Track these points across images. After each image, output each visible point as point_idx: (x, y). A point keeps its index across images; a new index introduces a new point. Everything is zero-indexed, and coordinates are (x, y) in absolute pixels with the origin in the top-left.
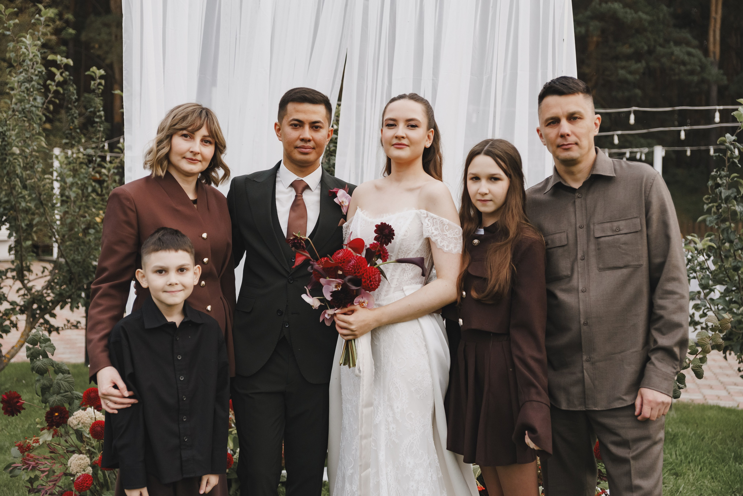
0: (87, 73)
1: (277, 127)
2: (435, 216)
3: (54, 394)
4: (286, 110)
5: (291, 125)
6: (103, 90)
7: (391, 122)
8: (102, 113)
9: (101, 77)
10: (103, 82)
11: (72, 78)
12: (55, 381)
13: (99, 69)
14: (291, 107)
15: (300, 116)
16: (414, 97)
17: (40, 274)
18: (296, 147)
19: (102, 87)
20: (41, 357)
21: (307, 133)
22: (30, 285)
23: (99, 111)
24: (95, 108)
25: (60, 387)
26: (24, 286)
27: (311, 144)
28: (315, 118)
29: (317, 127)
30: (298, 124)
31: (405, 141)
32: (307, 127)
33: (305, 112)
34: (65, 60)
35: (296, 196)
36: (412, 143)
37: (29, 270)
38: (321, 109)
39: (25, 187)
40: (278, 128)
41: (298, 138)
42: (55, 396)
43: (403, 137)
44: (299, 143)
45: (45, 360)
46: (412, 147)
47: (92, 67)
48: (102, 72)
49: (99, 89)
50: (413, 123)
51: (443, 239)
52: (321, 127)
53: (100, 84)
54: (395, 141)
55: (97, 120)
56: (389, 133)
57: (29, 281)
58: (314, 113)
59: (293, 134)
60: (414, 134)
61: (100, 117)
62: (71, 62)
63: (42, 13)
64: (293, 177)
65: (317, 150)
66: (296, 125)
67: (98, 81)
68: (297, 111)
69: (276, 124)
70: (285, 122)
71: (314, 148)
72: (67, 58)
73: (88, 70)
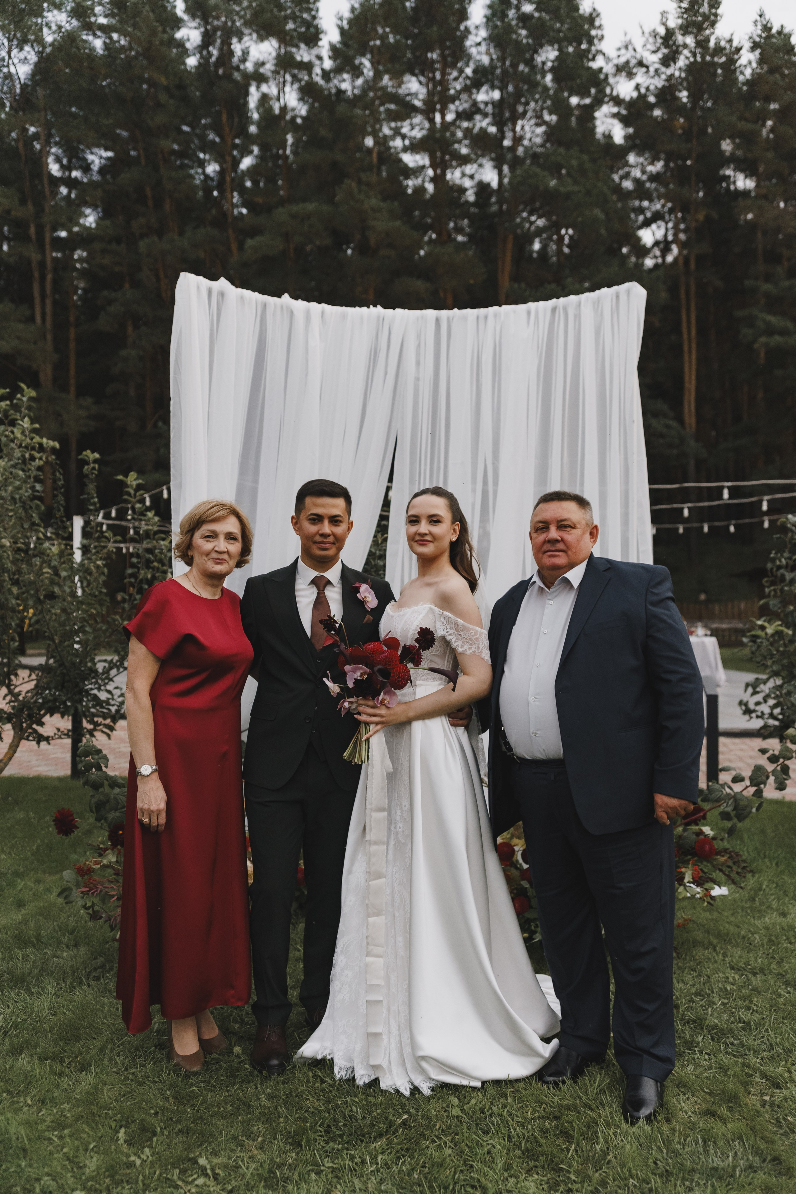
0: (80, 457)
1: (294, 521)
2: (450, 615)
3: (111, 810)
4: (304, 504)
5: (310, 519)
6: (96, 475)
7: (414, 519)
8: (96, 500)
9: (95, 461)
10: (97, 466)
11: (58, 462)
12: (112, 796)
13: (93, 452)
14: (309, 500)
15: (319, 511)
16: (437, 492)
17: (27, 679)
18: (315, 542)
19: (96, 472)
20: (94, 770)
21: (327, 528)
22: (17, 690)
23: (93, 498)
24: (88, 494)
25: (118, 803)
26: (11, 692)
27: (331, 539)
28: (335, 512)
29: (337, 521)
30: (317, 519)
31: (428, 538)
32: (326, 522)
33: (323, 506)
34: (51, 443)
35: (318, 594)
36: (435, 538)
37: (16, 675)
38: (340, 502)
39: (16, 583)
40: (296, 522)
41: (317, 533)
42: (113, 813)
43: (426, 534)
44: (318, 538)
45: (99, 773)
46: (436, 543)
47: (86, 450)
48: (97, 455)
49: (92, 474)
50: (435, 519)
51: (457, 639)
52: (341, 521)
53: (94, 468)
54: (418, 538)
55: (91, 507)
56: (413, 529)
57: (16, 686)
58: (334, 506)
59: (312, 529)
60: (436, 530)
61: (94, 504)
62: (57, 445)
63: (25, 393)
64: (313, 574)
65: (337, 545)
66: (314, 520)
67: (92, 465)
68: (316, 505)
69: (293, 517)
70: (303, 516)
71: (334, 543)
72: (54, 440)
73: (81, 453)
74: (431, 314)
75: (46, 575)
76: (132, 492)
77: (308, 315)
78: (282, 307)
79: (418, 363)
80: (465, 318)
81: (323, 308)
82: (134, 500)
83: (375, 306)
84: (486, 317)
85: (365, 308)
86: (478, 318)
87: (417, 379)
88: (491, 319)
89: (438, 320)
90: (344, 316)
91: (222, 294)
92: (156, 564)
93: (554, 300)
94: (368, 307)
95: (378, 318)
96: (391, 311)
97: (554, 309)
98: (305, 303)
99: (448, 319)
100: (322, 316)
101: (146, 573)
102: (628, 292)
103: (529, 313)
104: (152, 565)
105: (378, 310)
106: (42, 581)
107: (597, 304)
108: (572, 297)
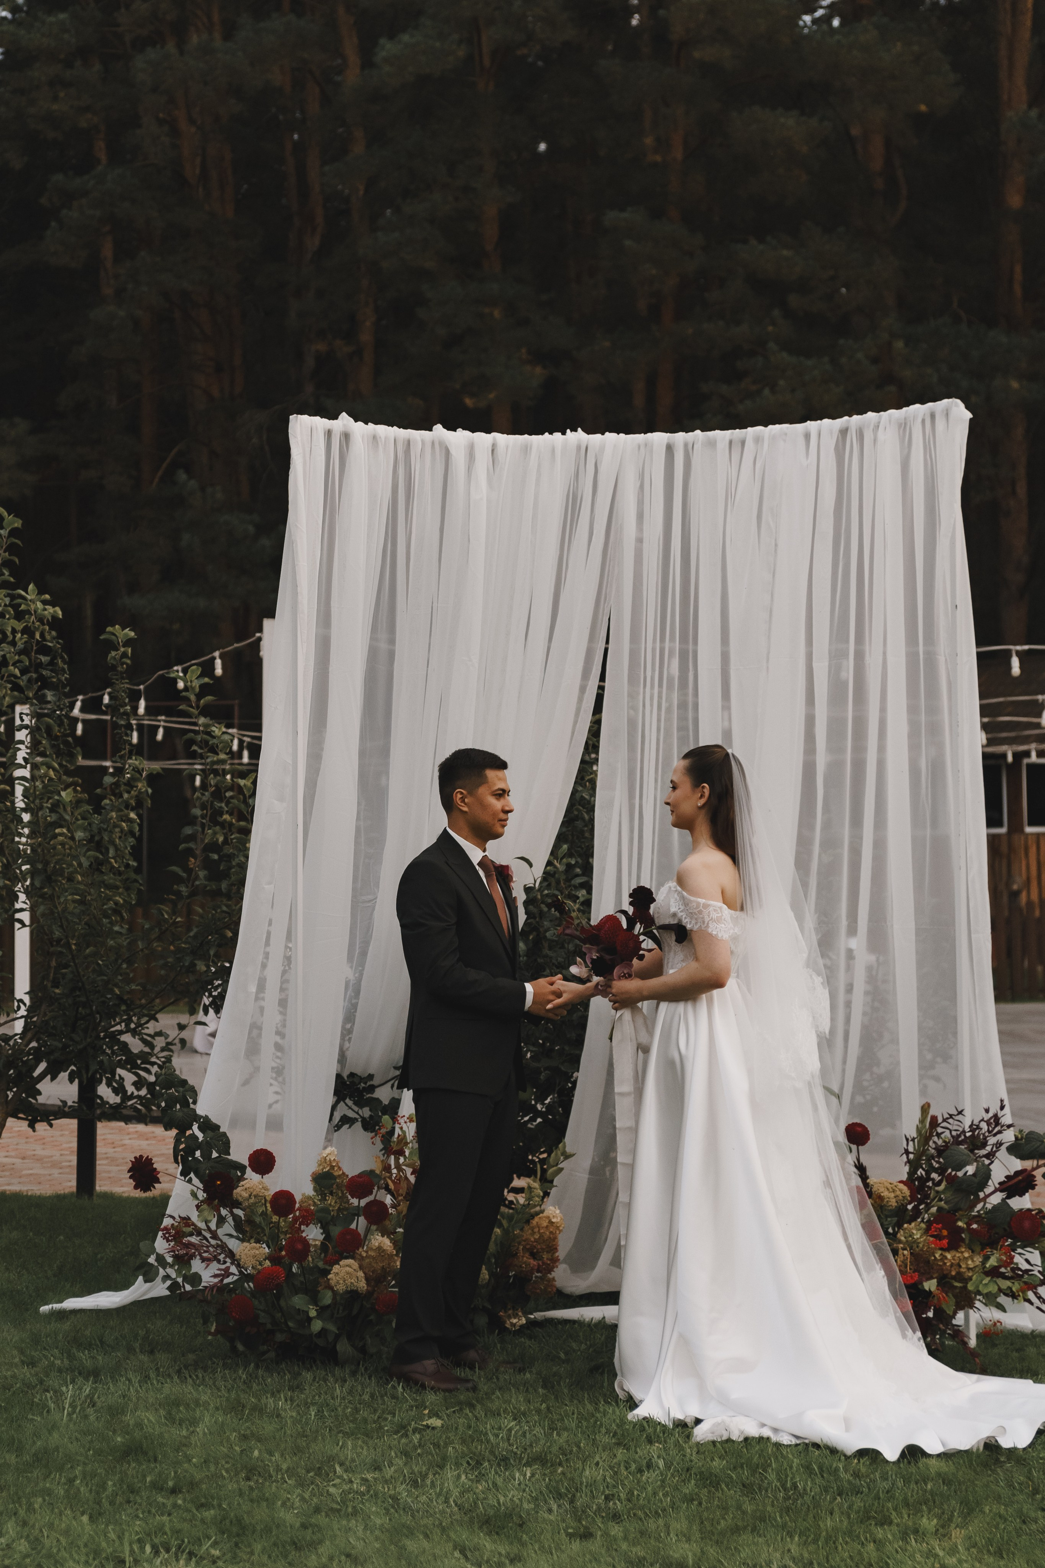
0: (101, 636)
6: (130, 667)
9: (128, 642)
10: (130, 652)
13: (124, 628)
19: (128, 661)
20: (178, 1106)
34: (48, 610)
45: (185, 1110)
47: (111, 624)
48: (131, 634)
49: (122, 664)
53: (124, 655)
62: (60, 613)
67: (122, 649)
73: (103, 631)
74: (659, 438)
75: (60, 838)
76: (193, 698)
77: (471, 450)
78: (433, 443)
79: (640, 516)
80: (712, 444)
81: (494, 439)
82: (195, 712)
83: (574, 430)
84: (743, 443)
85: (558, 435)
86: (731, 442)
87: (640, 540)
88: (750, 445)
89: (670, 448)
90: (526, 450)
91: (346, 436)
92: (226, 817)
93: (846, 418)
94: (564, 433)
95: (579, 448)
96: (598, 436)
97: (844, 432)
98: (467, 433)
99: (686, 445)
100: (493, 451)
101: (215, 833)
102: (947, 414)
103: (807, 436)
104: (221, 820)
105: (577, 437)
106: (54, 848)
107: (904, 426)
108: (870, 415)
